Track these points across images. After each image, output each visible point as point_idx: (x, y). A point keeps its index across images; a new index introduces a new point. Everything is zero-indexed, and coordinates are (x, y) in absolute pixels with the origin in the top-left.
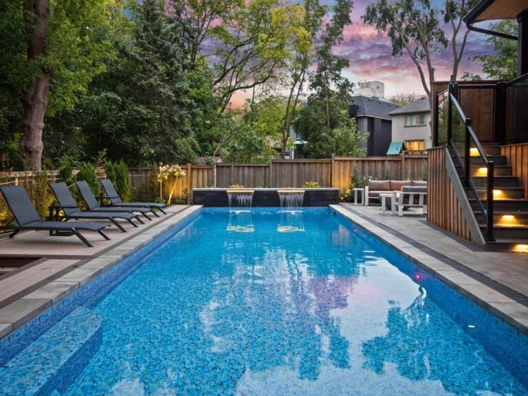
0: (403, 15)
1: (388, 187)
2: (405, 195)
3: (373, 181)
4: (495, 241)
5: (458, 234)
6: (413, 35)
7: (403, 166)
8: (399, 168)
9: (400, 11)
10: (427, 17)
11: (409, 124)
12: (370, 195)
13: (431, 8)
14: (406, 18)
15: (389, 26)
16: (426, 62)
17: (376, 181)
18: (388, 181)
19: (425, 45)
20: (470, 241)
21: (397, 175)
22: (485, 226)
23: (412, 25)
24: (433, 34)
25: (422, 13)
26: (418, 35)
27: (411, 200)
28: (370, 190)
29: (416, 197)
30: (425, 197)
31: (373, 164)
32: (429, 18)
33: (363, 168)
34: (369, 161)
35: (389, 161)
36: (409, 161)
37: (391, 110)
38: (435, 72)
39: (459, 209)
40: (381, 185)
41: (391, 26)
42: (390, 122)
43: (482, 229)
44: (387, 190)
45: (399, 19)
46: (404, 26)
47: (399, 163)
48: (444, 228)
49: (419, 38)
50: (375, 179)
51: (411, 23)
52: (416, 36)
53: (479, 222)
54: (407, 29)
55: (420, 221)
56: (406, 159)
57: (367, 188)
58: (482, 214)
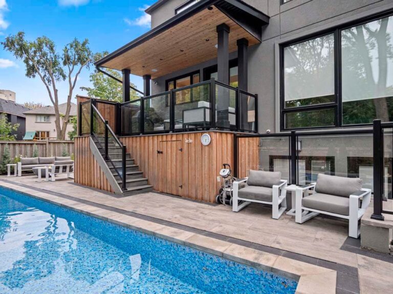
0: (35, 52)
1: (38, 162)
2: (56, 167)
3: (24, 158)
4: (127, 190)
5: (101, 189)
6: (43, 67)
7: (47, 148)
8: (44, 148)
9: (33, 49)
10: (52, 58)
11: (39, 121)
12: (22, 168)
13: (55, 54)
14: (38, 54)
15: (25, 56)
16: (52, 85)
17: (26, 158)
18: (37, 158)
19: (51, 75)
20: (111, 191)
21: (43, 154)
22: (121, 182)
23: (42, 60)
24: (56, 69)
25: (49, 55)
26: (46, 67)
27: (61, 169)
28: (22, 165)
29: (65, 168)
30: (71, 167)
31: (23, 146)
32: (53, 59)
33: (14, 149)
34: (19, 144)
35: (36, 144)
36: (52, 145)
37: (25, 111)
38: (58, 92)
39: (102, 174)
40: (32, 161)
41: (26, 56)
42: (24, 119)
43: (119, 184)
44: (36, 164)
45: (33, 54)
46: (36, 59)
47: (44, 145)
48: (90, 186)
49: (46, 69)
50: (25, 157)
51: (41, 58)
52: (45, 68)
53: (117, 180)
54: (38, 62)
55: (69, 183)
56: (49, 143)
57: (20, 163)
58: (119, 175)
